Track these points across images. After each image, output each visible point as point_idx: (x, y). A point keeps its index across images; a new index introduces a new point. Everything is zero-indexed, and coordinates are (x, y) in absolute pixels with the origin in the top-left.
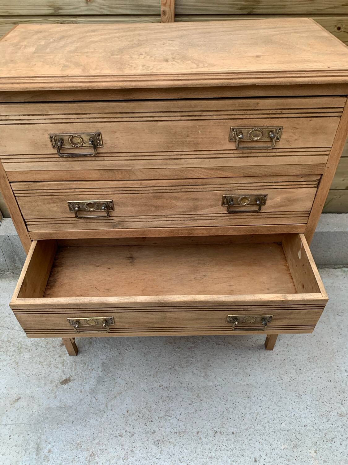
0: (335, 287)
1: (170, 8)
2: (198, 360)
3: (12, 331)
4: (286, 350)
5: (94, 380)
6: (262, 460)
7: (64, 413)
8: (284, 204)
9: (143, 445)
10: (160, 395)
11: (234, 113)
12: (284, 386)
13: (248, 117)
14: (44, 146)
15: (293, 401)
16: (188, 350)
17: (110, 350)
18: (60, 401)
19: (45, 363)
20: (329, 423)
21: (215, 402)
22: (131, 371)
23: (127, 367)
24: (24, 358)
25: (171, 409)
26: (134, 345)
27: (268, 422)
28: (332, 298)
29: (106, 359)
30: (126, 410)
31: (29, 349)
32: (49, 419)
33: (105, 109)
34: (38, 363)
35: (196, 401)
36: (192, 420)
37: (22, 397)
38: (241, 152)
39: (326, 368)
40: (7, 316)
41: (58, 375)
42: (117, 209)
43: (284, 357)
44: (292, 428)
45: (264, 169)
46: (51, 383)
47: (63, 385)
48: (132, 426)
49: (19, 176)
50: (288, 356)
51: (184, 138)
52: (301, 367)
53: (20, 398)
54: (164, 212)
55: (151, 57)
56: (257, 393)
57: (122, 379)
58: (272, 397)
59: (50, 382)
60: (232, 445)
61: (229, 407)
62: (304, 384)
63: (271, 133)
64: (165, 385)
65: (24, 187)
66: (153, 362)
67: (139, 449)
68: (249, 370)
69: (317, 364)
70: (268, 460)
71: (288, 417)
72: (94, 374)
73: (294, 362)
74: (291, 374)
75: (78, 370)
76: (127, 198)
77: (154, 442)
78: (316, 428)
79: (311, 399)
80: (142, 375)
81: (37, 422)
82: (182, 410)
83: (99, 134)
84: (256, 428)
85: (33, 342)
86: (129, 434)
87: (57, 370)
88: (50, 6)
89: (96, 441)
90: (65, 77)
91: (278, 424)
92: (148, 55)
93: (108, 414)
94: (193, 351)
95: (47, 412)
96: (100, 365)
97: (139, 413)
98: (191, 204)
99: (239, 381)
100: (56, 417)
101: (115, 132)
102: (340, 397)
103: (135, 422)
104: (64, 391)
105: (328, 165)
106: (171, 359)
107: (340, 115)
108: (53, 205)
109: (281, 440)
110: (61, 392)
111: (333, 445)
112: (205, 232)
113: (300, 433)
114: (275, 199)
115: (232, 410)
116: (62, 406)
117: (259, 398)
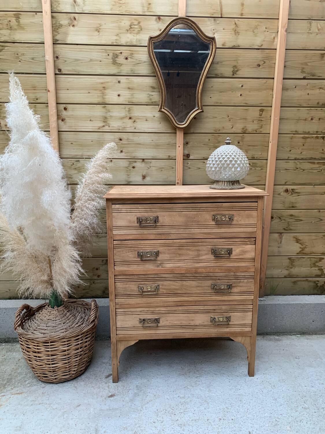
0: (292, 344)
1: (180, 181)
2: (203, 383)
4: (263, 376)
5: (131, 395)
7: (112, 412)
8: (241, 254)
9: (170, 427)
10: (179, 401)
11: (213, 208)
12: (264, 395)
13: (219, 210)
14: (133, 222)
15: (271, 402)
16: (195, 378)
17: (141, 379)
18: (109, 406)
20: (297, 412)
21: (218, 404)
22: (157, 389)
23: (154, 388)
25: (187, 408)
26: (157, 376)
27: (256, 413)
28: (291, 350)
29: (139, 384)
30: (157, 409)
32: (103, 415)
33: (162, 206)
34: (91, 387)
35: (205, 404)
36: (203, 413)
38: (218, 225)
39: (292, 385)
41: (106, 393)
42: (160, 255)
43: (262, 380)
44: (272, 416)
45: (229, 234)
47: (110, 398)
48: (161, 417)
49: (118, 237)
50: (265, 380)
51: (193, 219)
52: (274, 385)
53: (81, 405)
56: (246, 399)
57: (152, 394)
58: (256, 400)
59: (100, 396)
60: (233, 426)
61: (228, 406)
62: (277, 393)
64: (182, 396)
66: (171, 384)
67: (168, 429)
68: (239, 387)
69: (285, 383)
71: (269, 410)
72: (131, 392)
73: (269, 382)
74: (268, 388)
75: (119, 390)
76: (165, 249)
77: (178, 425)
78: (289, 415)
79: (283, 401)
80: (165, 391)
81: (94, 417)
82: (195, 408)
83: (158, 217)
84: (247, 416)
86: (160, 421)
87: (105, 390)
88: (126, 181)
89: (137, 426)
91: (262, 414)
93: (144, 411)
94: (199, 378)
96: (135, 387)
97: (166, 410)
99: (233, 393)
101: (165, 216)
102: (303, 399)
103: (163, 415)
104: (111, 401)
105: (257, 232)
106: (185, 383)
107: (256, 209)
108: (130, 253)
109: (266, 422)
110: (109, 401)
111: (302, 424)
112: (204, 270)
113: (278, 418)
114: (237, 251)
115: (230, 407)
116: (111, 408)
117: (248, 401)
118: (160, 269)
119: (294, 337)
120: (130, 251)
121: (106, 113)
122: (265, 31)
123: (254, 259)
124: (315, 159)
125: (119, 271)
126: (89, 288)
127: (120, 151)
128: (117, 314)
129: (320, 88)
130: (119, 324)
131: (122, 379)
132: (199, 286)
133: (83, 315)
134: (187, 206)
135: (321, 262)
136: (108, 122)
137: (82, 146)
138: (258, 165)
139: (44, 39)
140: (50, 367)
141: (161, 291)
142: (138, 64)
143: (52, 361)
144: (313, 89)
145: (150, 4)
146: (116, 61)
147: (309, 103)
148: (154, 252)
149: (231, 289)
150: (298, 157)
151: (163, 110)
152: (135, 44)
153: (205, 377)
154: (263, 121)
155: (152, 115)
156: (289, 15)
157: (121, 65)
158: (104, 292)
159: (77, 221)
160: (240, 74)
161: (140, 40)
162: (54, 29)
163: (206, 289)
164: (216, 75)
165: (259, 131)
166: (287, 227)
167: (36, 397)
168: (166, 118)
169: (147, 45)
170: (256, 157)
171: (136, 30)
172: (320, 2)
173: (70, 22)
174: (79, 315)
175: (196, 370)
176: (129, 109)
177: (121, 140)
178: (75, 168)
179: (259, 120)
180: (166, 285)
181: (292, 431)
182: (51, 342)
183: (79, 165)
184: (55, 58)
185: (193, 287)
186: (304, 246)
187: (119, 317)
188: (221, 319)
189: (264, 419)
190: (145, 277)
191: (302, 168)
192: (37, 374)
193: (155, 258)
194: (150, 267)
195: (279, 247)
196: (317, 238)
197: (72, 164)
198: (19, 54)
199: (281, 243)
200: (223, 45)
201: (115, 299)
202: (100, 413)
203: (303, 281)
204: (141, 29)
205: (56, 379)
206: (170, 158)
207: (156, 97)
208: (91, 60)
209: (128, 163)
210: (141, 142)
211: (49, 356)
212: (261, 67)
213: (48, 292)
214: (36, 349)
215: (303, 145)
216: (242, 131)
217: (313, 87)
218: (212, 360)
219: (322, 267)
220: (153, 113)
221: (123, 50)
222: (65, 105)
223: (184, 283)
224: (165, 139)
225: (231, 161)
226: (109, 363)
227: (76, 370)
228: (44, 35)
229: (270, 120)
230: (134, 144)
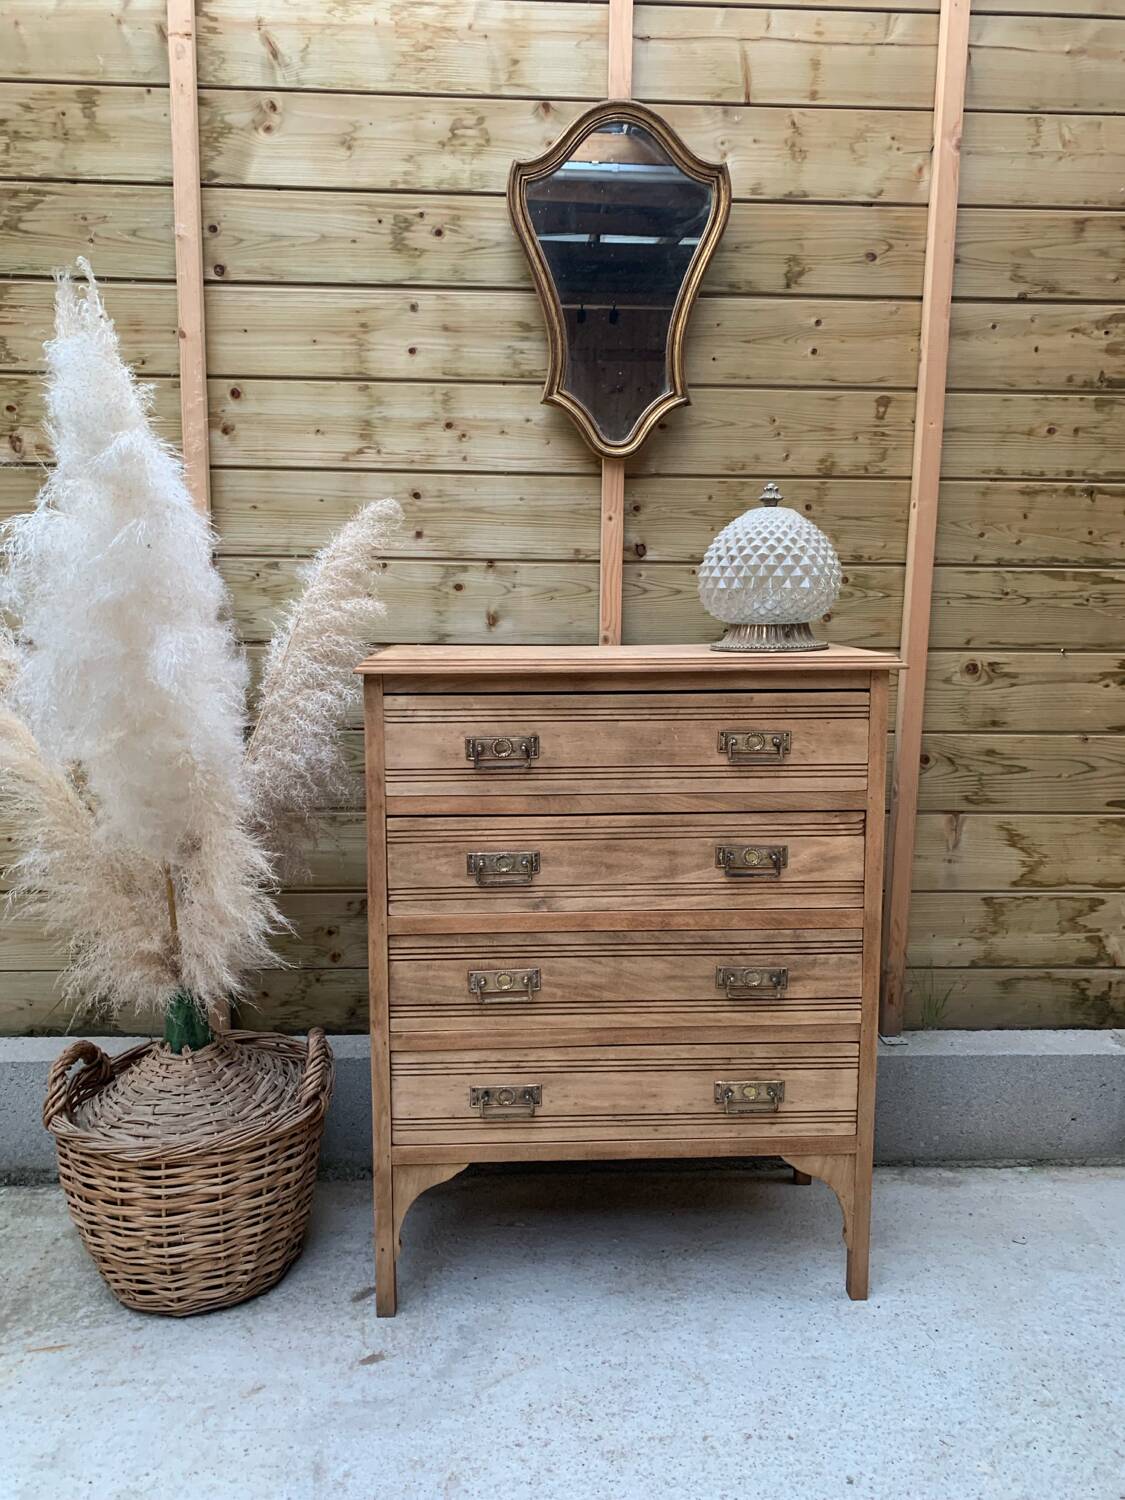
0: (1001, 1197)
2: (692, 1318)
4: (899, 1299)
5: (441, 1356)
6: (865, 1481)
7: (374, 1410)
8: (817, 865)
9: (573, 1461)
10: (606, 1377)
11: (722, 710)
12: (901, 1358)
13: (741, 716)
14: (455, 757)
15: (927, 1383)
16: (663, 1303)
17: (476, 1305)
18: (363, 1391)
20: (1017, 1417)
21: (740, 1387)
22: (530, 1339)
23: (520, 1332)
25: (635, 1399)
26: (532, 1295)
27: (872, 1417)
29: (467, 1320)
30: (527, 1402)
32: (340, 1421)
33: (549, 702)
34: (301, 1329)
35: (694, 1386)
36: (689, 1417)
37: (267, 1386)
38: (735, 769)
39: (998, 1328)
41: (354, 1348)
42: (544, 869)
43: (896, 1311)
44: (929, 1426)
45: (775, 799)
46: (336, 1363)
47: (368, 1366)
48: (542, 1429)
49: (403, 806)
50: (906, 1310)
51: (655, 746)
52: (938, 1326)
53: (264, 1386)
54: (620, 878)
56: (838, 1371)
57: (511, 1352)
58: (875, 1377)
59: (334, 1360)
60: (791, 1457)
61: (774, 1395)
62: (948, 1354)
64: (614, 1360)
65: (406, 824)
66: (580, 1322)
67: (565, 1466)
68: (816, 1333)
69: (976, 1321)
70: (878, 1479)
71: (917, 1409)
72: (440, 1345)
73: (921, 1318)
74: (915, 1338)
75: (400, 1341)
76: (562, 848)
77: (602, 1454)
78: (988, 1425)
79: (969, 1379)
80: (558, 1344)
81: (309, 1427)
82: (662, 1401)
83: (536, 739)
84: (843, 1427)
86: (537, 1442)
87: (350, 1341)
88: (434, 632)
89: (460, 1454)
93: (483, 1409)
94: (678, 1304)
95: (332, 1410)
96: (454, 1330)
97: (560, 1407)
98: (665, 862)
99: (793, 1352)
101: (560, 737)
104: (369, 1374)
105: (870, 795)
106: (626, 1317)
107: (867, 715)
108: (443, 860)
109: (907, 1446)
110: (362, 1376)
111: (1033, 1454)
112: (691, 921)
113: (949, 1434)
114: (802, 855)
115: (783, 1399)
116: (369, 1399)
117: (846, 1378)
118: (542, 917)
119: (1007, 1174)
120: (441, 853)
121: (371, 407)
122: (890, 148)
123: (860, 886)
124: (1065, 563)
125: (404, 923)
126: (303, 998)
127: (413, 533)
128: (394, 1073)
129: (1076, 330)
130: (401, 1108)
131: (409, 1304)
132: (673, 978)
133: (281, 1080)
134: (633, 702)
135: (1094, 914)
136: (377, 438)
137: (286, 514)
138: (874, 582)
139: (172, 171)
140: (163, 1256)
141: (546, 992)
142: (476, 249)
143: (169, 1235)
144: (1051, 335)
145: (515, 62)
146: (404, 239)
147: (1040, 380)
148: (524, 857)
149: (785, 987)
150: (1007, 555)
151: (556, 397)
152: (465, 186)
153: (699, 1299)
154: (888, 435)
155: (521, 417)
156: (968, 96)
157: (420, 252)
158: (352, 1013)
159: (267, 755)
160: (811, 282)
161: (482, 176)
162: (204, 139)
163: (700, 988)
164: (732, 285)
165: (877, 470)
166: (976, 794)
167: (111, 1361)
168: (566, 427)
169: (504, 189)
170: (866, 556)
171: (471, 143)
172: (1067, 57)
173: (259, 118)
174: (267, 1078)
175: (665, 1279)
176: (445, 394)
177: (416, 496)
178: (264, 590)
179: (875, 434)
180: (565, 972)
181: (999, 1477)
182: (168, 1167)
183: (276, 578)
184: (206, 231)
185: (657, 980)
186: (1036, 857)
187: (401, 1084)
188: (751, 1093)
189: (899, 1436)
190: (491, 943)
191: (1021, 591)
192: (117, 1281)
193: (526, 877)
194: (508, 909)
195: (950, 861)
196: (1080, 829)
197: (253, 574)
198: (89, 217)
199: (955, 846)
200: (754, 191)
201: (390, 1018)
202: (331, 1413)
203: (1037, 979)
204: (488, 141)
205: (180, 1300)
206: (581, 557)
207: (535, 356)
208: (324, 238)
209: (441, 571)
210: (484, 504)
211: (160, 1216)
212: (877, 261)
213: (165, 995)
214: (115, 1189)
215: (1025, 517)
216: (819, 469)
217: (1053, 328)
218: (721, 1246)
219: (1099, 930)
220: (525, 408)
221: (428, 206)
222: (233, 381)
223: (626, 964)
224: (564, 494)
225: (780, 557)
226: (366, 1254)
227: (253, 1270)
228: (171, 158)
229: (911, 434)
230: (459, 510)
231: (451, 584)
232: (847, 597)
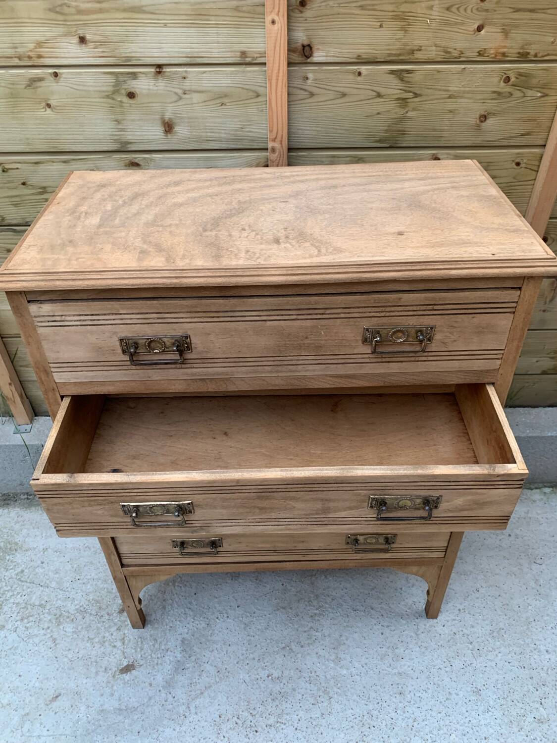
0: (530, 518)
1: (281, 144)
2: (326, 634)
3: (47, 590)
4: (457, 618)
5: (169, 667)
7: (125, 718)
10: (268, 690)
11: (369, 310)
12: (454, 679)
14: (112, 352)
15: (468, 700)
16: (310, 619)
17: (194, 619)
18: (120, 700)
19: (97, 640)
20: (522, 733)
21: (351, 701)
22: (225, 652)
23: (218, 646)
24: (65, 631)
25: (285, 711)
26: (229, 610)
27: (431, 732)
28: (525, 536)
29: (187, 633)
30: (218, 713)
31: (72, 617)
32: (104, 728)
34: (86, 639)
35: (322, 700)
36: (317, 729)
37: (62, 694)
38: (379, 356)
39: (517, 647)
40: (38, 566)
41: (116, 659)
43: (455, 630)
45: (412, 377)
46: (105, 672)
47: (124, 675)
48: (226, 739)
49: (73, 389)
50: (461, 629)
51: (302, 340)
52: (480, 646)
53: (60, 695)
55: (257, 234)
56: (413, 687)
57: (212, 666)
58: (436, 693)
59: (104, 669)
61: (371, 709)
62: (484, 672)
63: (419, 334)
66: (257, 637)
68: (402, 650)
69: (504, 640)
71: (460, 724)
72: (169, 657)
73: (470, 637)
74: (464, 656)
75: (146, 651)
79: (495, 697)
80: (242, 658)
81: (85, 733)
82: (302, 714)
83: (187, 337)
85: (77, 607)
87: (115, 650)
88: (115, 140)
90: (144, 271)
91: (445, 735)
92: (253, 231)
93: (191, 719)
94: (318, 620)
95: (100, 717)
96: (179, 642)
97: (238, 718)
99: (387, 669)
100: (113, 724)
101: (209, 334)
102: (537, 693)
103: (231, 732)
104: (125, 683)
105: (501, 371)
106: (285, 632)
107: (513, 310)
110: (120, 685)
115: (377, 713)
116: (123, 707)
117: (417, 695)
130: (125, 549)
134: (279, 304)
138: (534, 82)
170: (532, 52)
175: (312, 595)
188: (373, 540)
195: (545, 311)
199: (551, 301)
202: (99, 720)
206: (248, 60)
209: (111, 80)
210: (144, 3)
230: (117, 10)
231: (123, 92)
232: (505, 97)
